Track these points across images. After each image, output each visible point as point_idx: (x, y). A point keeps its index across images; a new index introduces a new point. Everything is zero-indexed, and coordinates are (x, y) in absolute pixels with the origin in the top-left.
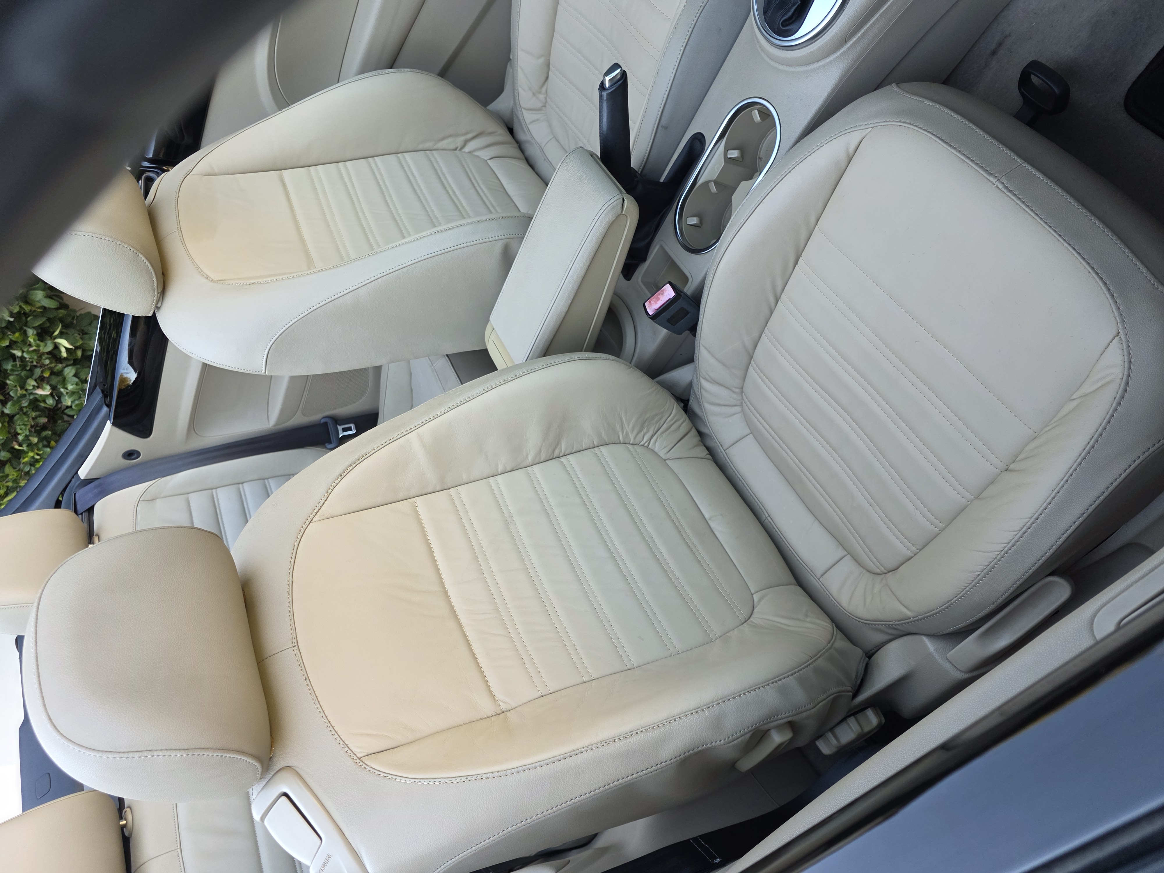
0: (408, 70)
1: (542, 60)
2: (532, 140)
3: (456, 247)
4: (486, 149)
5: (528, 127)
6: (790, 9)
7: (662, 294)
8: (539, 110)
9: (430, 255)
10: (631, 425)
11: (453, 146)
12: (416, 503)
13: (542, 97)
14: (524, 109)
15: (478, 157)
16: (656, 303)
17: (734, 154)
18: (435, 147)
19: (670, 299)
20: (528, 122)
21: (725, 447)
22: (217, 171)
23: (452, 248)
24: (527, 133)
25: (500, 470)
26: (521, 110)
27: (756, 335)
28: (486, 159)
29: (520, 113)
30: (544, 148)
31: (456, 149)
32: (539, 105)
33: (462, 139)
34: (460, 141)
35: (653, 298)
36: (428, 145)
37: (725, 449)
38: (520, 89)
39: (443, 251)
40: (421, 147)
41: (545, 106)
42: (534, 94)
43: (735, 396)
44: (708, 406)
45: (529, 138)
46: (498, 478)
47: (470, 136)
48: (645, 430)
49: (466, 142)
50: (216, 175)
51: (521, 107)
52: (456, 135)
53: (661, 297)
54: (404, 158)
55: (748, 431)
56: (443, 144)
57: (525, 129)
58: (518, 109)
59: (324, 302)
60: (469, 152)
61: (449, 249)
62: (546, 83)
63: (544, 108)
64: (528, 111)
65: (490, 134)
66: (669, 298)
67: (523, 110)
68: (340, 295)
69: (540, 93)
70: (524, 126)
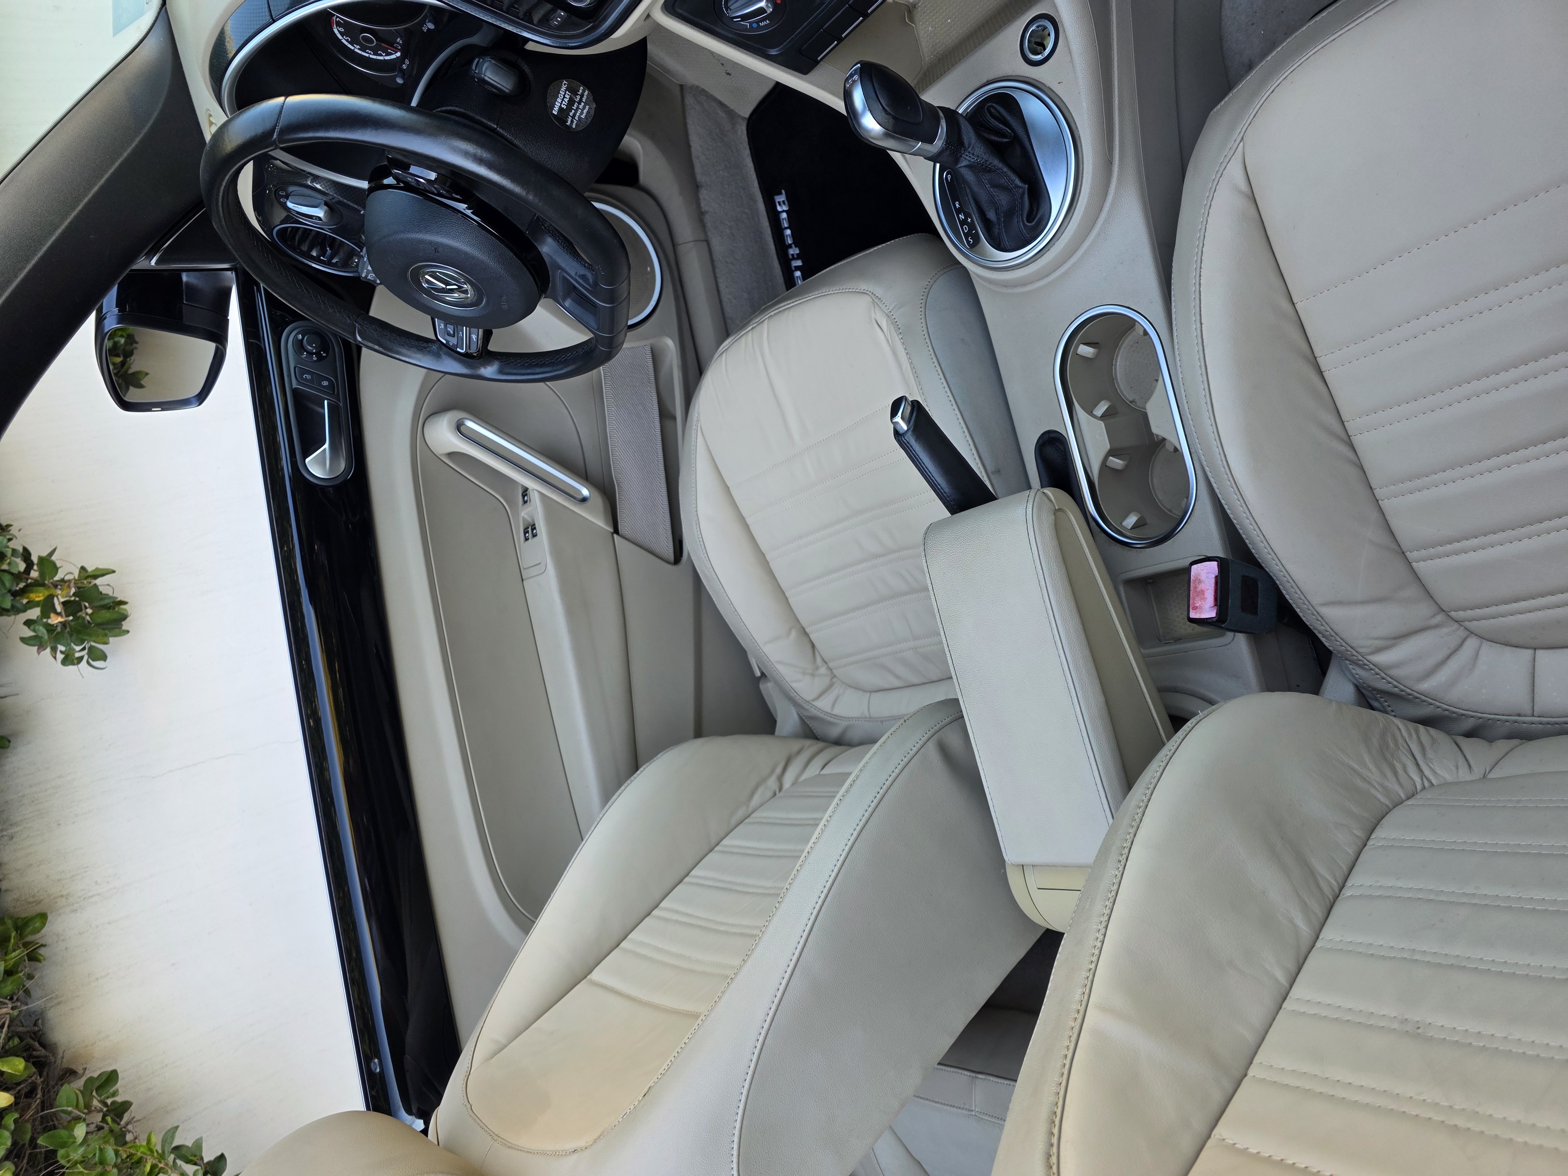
0: (661, 754)
1: (794, 634)
2: (849, 723)
3: (882, 792)
4: (808, 769)
5: (833, 715)
6: (1022, 203)
7: (1200, 582)
8: (831, 686)
9: (858, 828)
10: (1374, 769)
11: (769, 794)
12: (1224, 1140)
13: (823, 670)
14: (814, 700)
15: (805, 780)
16: (1204, 599)
17: (1102, 408)
18: (750, 810)
19: (1216, 577)
20: (828, 709)
21: (1527, 709)
22: (503, 1041)
23: (879, 796)
24: (839, 721)
25: (1283, 980)
26: (811, 705)
27: (1374, 515)
28: (817, 773)
29: (812, 710)
30: (869, 714)
31: (775, 794)
32: (826, 681)
33: (774, 778)
34: (772, 782)
35: (1194, 600)
36: (740, 813)
37: (1529, 712)
38: (794, 685)
39: (870, 810)
40: (734, 821)
41: (835, 676)
42: (813, 675)
43: (1445, 630)
44: (1425, 686)
45: (844, 724)
46: (1295, 992)
47: (779, 770)
48: (1398, 767)
49: (780, 779)
50: (506, 1046)
51: (808, 702)
52: (764, 780)
53: (1201, 587)
54: (725, 846)
55: (1529, 653)
56: (756, 800)
57: (832, 720)
58: (807, 707)
59: (769, 1019)
60: (793, 784)
61: (876, 801)
62: (817, 653)
63: (835, 680)
64: (820, 699)
65: (799, 752)
66: (1214, 576)
67: (814, 703)
68: (782, 988)
69: (817, 668)
70: (829, 718)
